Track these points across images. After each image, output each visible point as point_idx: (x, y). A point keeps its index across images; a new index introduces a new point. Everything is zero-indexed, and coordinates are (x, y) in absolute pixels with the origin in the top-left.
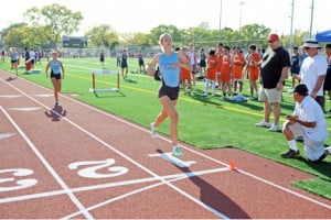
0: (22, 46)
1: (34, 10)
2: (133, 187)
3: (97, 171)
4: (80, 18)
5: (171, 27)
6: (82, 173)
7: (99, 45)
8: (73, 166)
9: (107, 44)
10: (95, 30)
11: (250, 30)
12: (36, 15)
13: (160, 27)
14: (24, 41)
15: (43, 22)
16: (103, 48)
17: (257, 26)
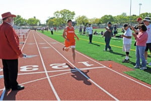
0: (53, 26)
1: (57, 12)
2: (67, 71)
3: (58, 67)
4: (74, 14)
5: (110, 16)
6: (53, 67)
7: (81, 24)
8: (51, 65)
9: (84, 24)
10: (80, 19)
11: (144, 15)
12: (58, 14)
13: (105, 16)
14: (54, 24)
15: (60, 16)
16: (82, 25)
17: (147, 14)
